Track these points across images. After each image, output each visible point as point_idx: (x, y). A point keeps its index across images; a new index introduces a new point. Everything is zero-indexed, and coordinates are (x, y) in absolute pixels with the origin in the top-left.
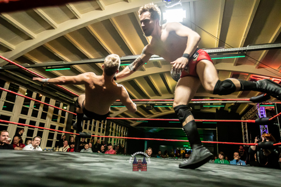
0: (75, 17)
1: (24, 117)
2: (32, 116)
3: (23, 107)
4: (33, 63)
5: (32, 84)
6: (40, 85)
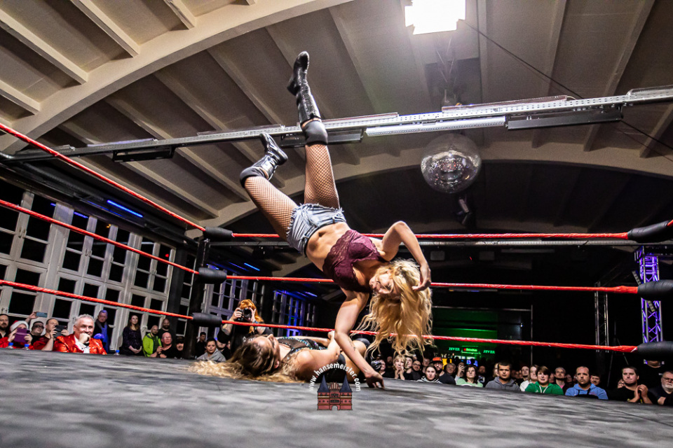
0: (181, 26)
1: (69, 275)
2: (89, 272)
3: (67, 253)
4: (84, 145)
5: (84, 196)
6: (104, 198)
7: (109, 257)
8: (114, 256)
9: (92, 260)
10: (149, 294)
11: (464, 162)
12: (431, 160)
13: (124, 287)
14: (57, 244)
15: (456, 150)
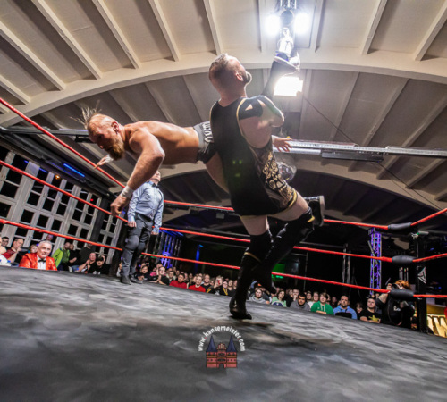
0: (131, 66)
1: (30, 208)
2: (44, 208)
3: (32, 194)
4: (56, 128)
6: (62, 162)
7: (58, 200)
8: (62, 199)
9: (47, 201)
10: (80, 225)
11: (287, 170)
13: (65, 219)
15: (284, 162)
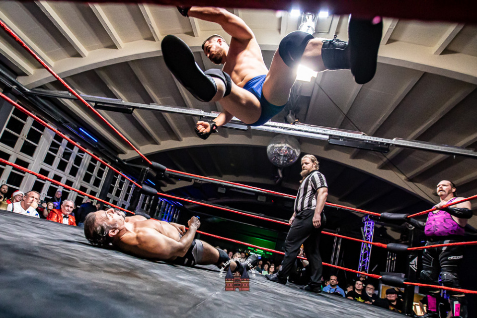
2: (58, 168)
3: (48, 154)
5: (66, 122)
6: (78, 126)
7: (71, 161)
8: (75, 161)
9: (61, 161)
10: (90, 187)
11: (292, 152)
12: (273, 146)
13: (77, 180)
14: (43, 147)
15: (289, 144)
